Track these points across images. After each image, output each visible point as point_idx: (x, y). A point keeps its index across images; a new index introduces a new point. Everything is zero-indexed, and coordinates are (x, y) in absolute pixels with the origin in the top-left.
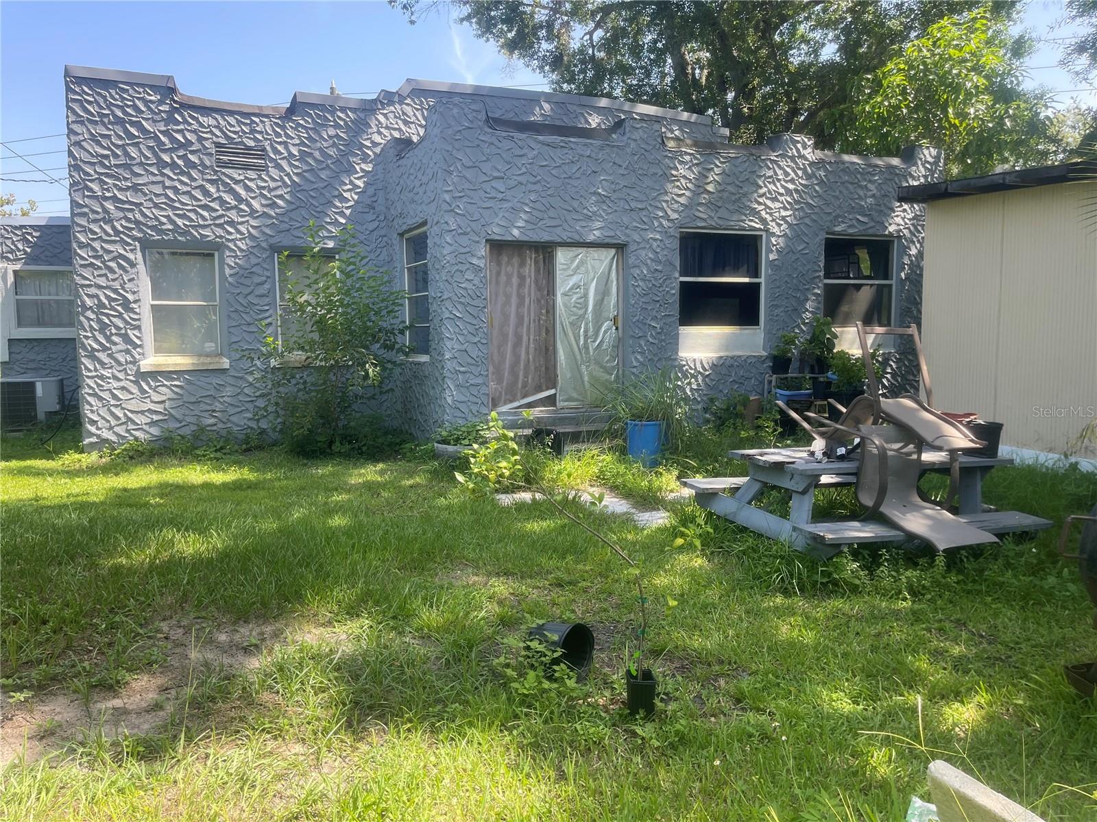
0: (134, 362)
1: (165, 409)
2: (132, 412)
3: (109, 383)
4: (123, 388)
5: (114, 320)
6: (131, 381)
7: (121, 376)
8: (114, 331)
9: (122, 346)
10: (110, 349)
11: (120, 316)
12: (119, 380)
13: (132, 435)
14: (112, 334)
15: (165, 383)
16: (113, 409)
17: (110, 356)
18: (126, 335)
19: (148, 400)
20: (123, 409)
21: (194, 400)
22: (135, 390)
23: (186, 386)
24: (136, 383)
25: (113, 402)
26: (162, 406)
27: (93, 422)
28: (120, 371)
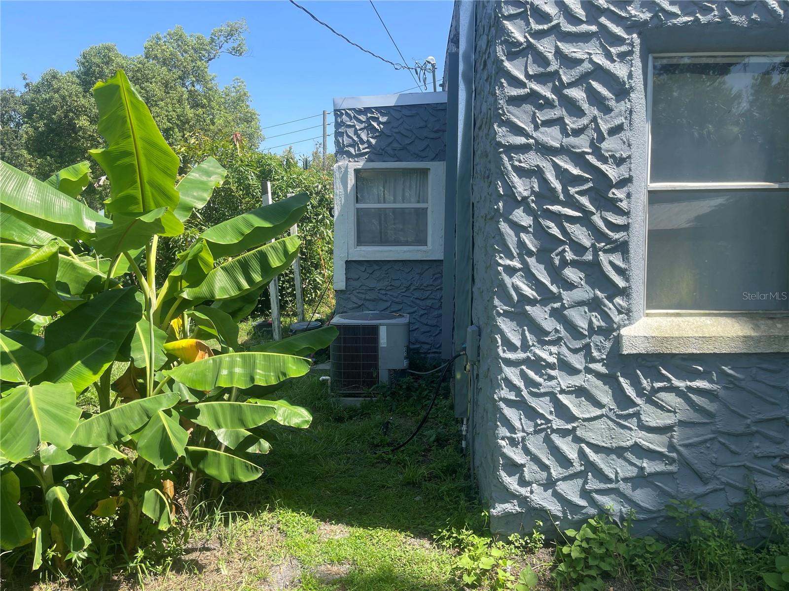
0: (609, 330)
1: (672, 447)
2: (597, 448)
3: (551, 378)
4: (581, 392)
5: (570, 228)
6: (598, 375)
7: (578, 361)
8: (569, 256)
9: (584, 293)
10: (559, 298)
11: (585, 220)
12: (573, 371)
13: (593, 503)
14: (564, 263)
15: (676, 382)
16: (557, 439)
17: (558, 314)
18: (596, 264)
19: (632, 423)
20: (578, 440)
21: (741, 429)
22: (605, 396)
23: (722, 393)
24: (609, 379)
25: (557, 423)
26: (664, 438)
27: (514, 468)
28: (575, 351)
